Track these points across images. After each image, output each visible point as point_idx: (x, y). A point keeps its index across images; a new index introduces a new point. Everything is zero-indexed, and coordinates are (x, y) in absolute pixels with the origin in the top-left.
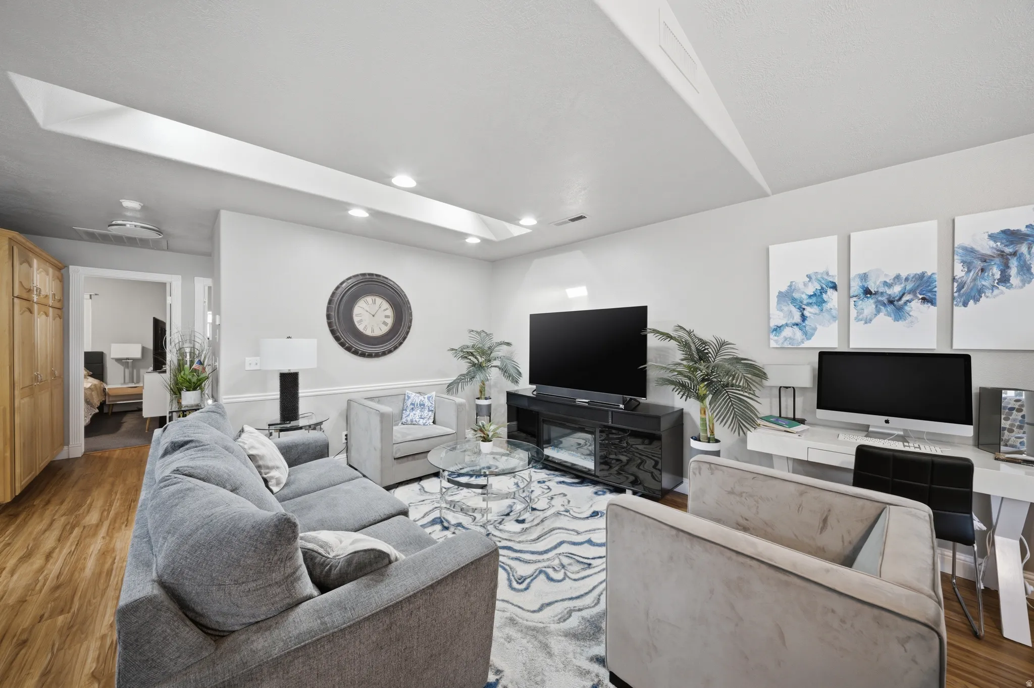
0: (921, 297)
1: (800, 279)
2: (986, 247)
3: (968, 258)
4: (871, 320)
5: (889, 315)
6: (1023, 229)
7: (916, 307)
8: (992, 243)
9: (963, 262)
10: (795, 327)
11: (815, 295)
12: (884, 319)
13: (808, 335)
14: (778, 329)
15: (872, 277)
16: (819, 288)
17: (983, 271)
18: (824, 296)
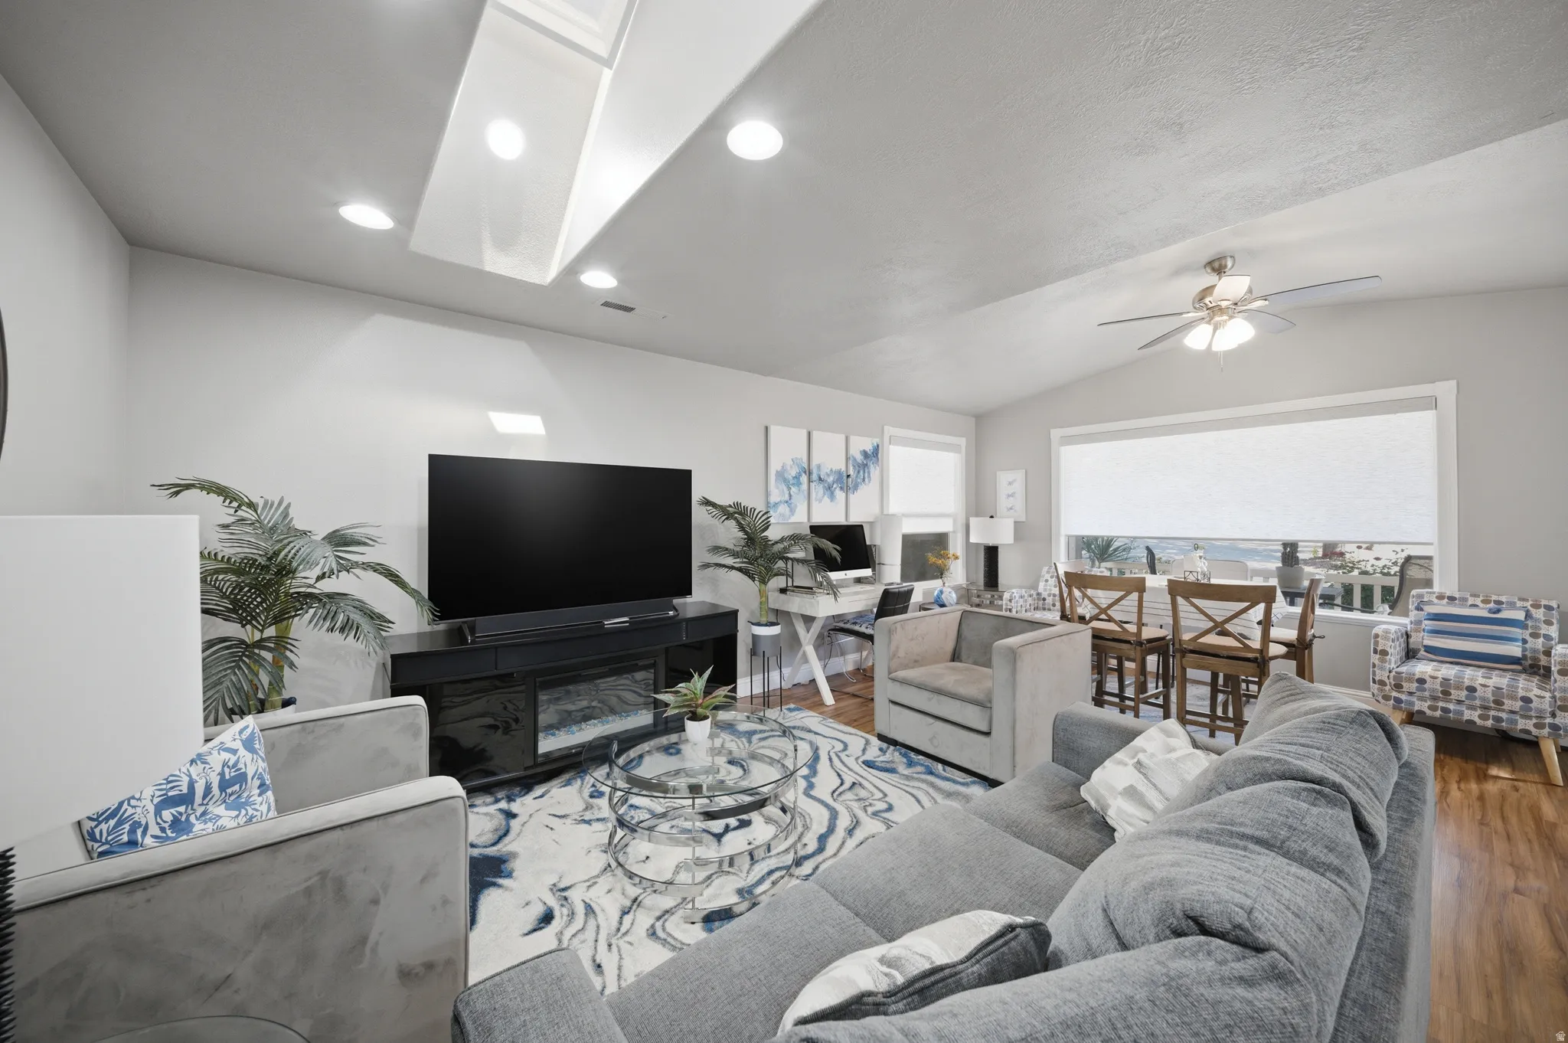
0: (839, 485)
1: (789, 463)
2: (860, 458)
4: (821, 500)
5: (828, 497)
6: (868, 451)
7: (838, 493)
9: (853, 465)
10: (785, 504)
11: (796, 477)
12: (826, 499)
13: (792, 511)
14: (776, 504)
15: (822, 467)
16: (798, 472)
17: (859, 472)
18: (801, 478)
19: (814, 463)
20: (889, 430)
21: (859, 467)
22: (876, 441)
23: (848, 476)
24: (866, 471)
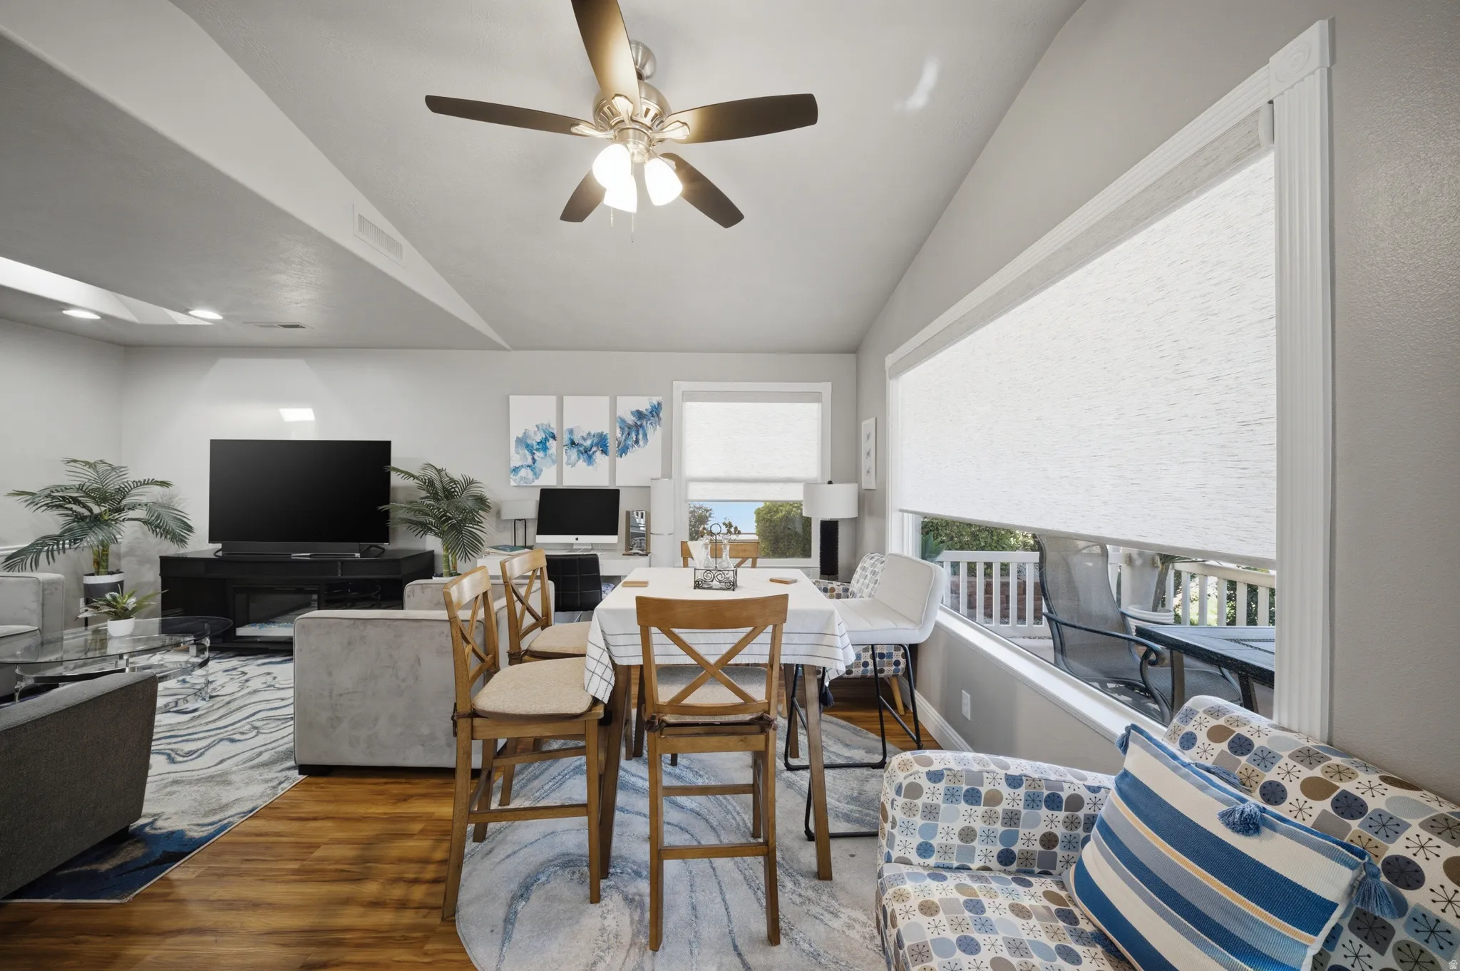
0: (601, 449)
1: (531, 428)
2: (630, 419)
3: (623, 426)
4: (575, 464)
5: (584, 461)
6: (644, 411)
7: (599, 456)
8: (632, 417)
9: (620, 428)
10: (528, 468)
11: (541, 442)
12: (582, 464)
13: (536, 475)
14: (516, 470)
15: (575, 432)
16: (544, 437)
17: (629, 434)
18: (548, 444)
19: (567, 426)
20: (680, 387)
21: (629, 428)
22: (655, 400)
23: (616, 439)
24: (641, 432)
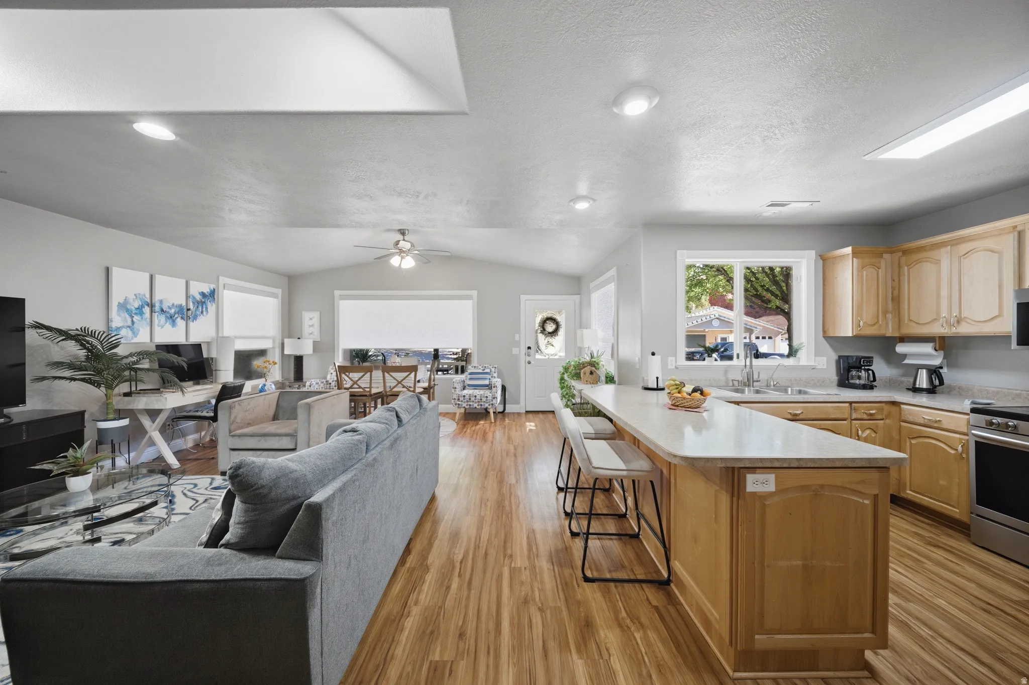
0: (180, 316)
1: (131, 297)
2: (198, 297)
3: (194, 301)
4: (163, 326)
5: (170, 324)
6: (206, 292)
7: (178, 321)
9: (193, 302)
10: (128, 328)
11: (138, 308)
12: (168, 326)
13: (135, 334)
15: (164, 302)
16: (141, 304)
17: (197, 307)
18: (143, 310)
19: (157, 298)
20: (222, 280)
21: (198, 303)
22: (212, 286)
23: (188, 310)
24: (204, 306)
